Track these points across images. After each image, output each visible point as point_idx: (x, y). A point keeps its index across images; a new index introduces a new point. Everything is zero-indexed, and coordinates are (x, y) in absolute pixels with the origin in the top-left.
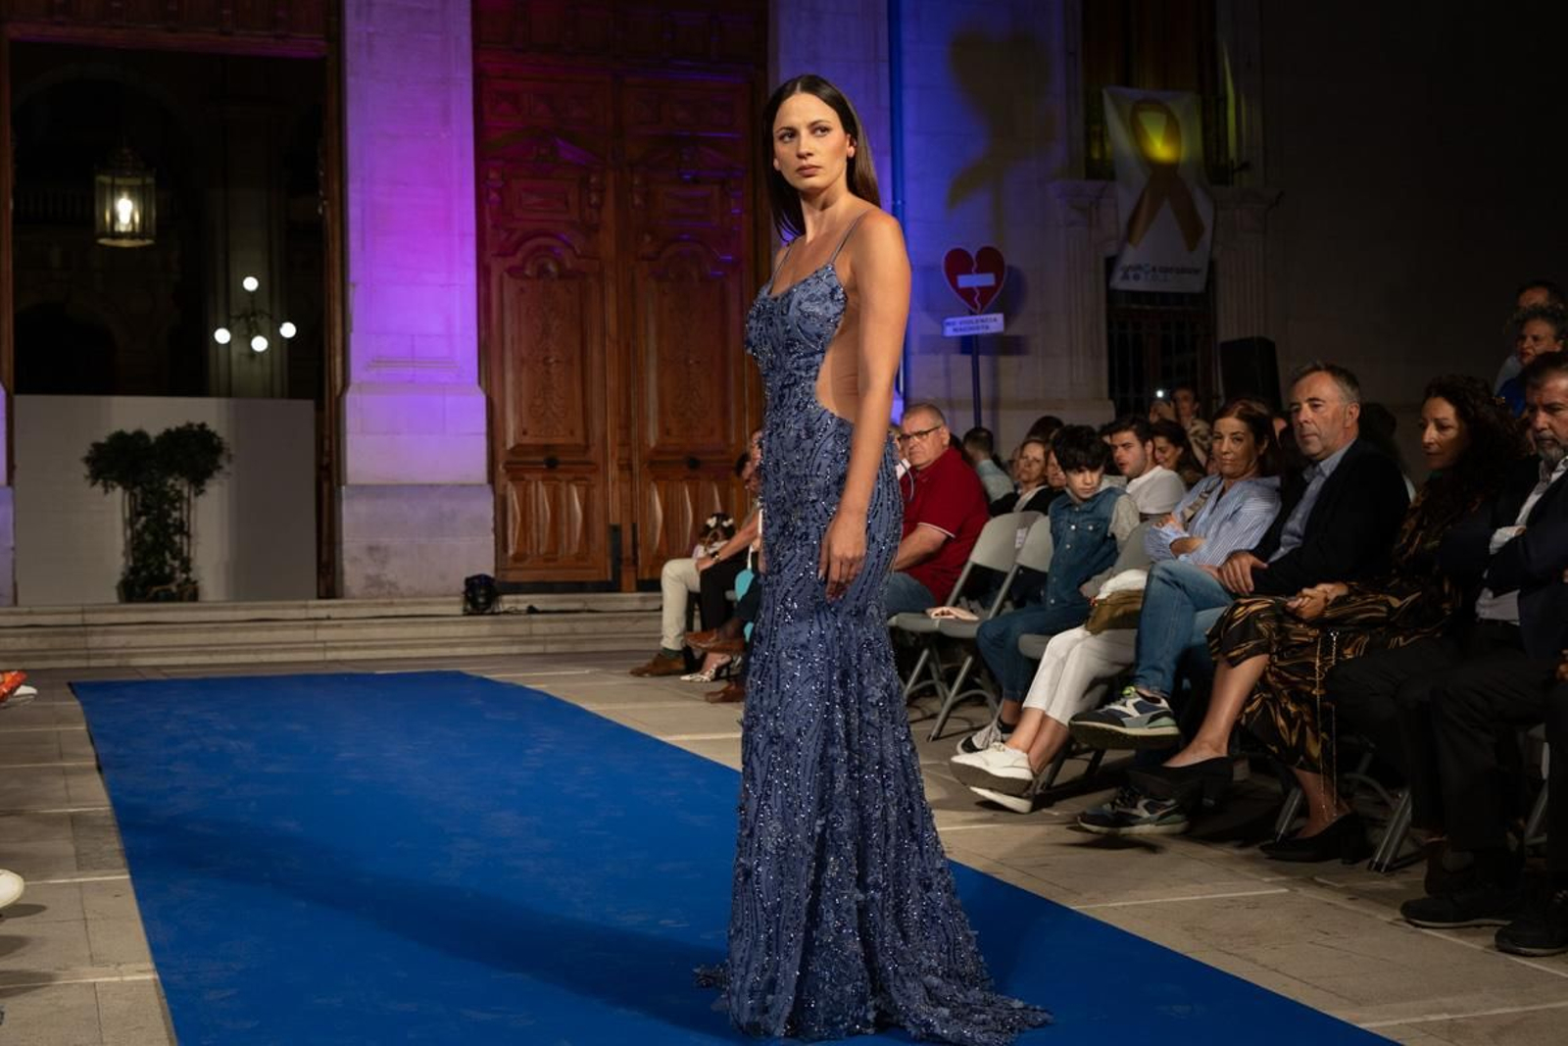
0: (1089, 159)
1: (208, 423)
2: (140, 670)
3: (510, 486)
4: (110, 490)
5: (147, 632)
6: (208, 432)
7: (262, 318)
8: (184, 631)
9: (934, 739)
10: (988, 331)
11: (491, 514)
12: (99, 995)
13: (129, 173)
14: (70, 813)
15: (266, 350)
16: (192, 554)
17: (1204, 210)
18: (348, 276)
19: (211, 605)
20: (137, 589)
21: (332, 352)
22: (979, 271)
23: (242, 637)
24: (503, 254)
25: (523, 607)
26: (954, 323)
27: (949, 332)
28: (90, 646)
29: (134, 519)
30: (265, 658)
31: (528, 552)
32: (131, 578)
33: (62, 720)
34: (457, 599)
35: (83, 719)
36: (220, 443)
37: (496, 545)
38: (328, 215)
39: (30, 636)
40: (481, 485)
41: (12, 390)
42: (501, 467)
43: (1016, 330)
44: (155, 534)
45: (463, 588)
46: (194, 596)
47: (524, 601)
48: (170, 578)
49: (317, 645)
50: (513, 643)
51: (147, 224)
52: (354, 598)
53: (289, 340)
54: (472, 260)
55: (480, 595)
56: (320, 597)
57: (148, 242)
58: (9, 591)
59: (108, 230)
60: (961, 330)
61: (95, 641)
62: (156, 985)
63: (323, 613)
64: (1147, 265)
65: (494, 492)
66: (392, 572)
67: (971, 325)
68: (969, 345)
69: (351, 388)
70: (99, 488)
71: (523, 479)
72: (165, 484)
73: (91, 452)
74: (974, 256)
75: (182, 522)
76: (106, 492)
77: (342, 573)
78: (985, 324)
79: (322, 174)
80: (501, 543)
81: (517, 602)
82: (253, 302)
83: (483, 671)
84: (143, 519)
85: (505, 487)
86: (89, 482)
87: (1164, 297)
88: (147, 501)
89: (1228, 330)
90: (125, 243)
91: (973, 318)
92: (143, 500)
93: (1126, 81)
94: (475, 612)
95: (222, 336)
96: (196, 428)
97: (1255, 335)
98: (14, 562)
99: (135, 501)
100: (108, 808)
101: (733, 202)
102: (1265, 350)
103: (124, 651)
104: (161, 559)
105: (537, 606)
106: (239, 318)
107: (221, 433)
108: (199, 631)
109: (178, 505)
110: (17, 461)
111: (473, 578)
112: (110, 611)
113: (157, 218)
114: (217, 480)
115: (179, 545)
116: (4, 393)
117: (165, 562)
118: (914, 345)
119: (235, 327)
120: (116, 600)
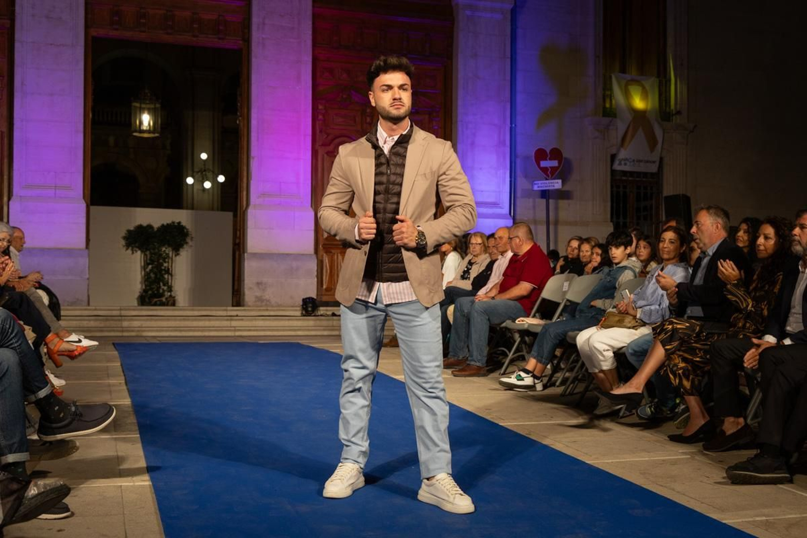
0: (604, 107)
1: (182, 222)
2: (148, 338)
3: (325, 254)
4: (135, 252)
5: (151, 320)
6: (182, 225)
7: (209, 172)
8: (168, 320)
10: (554, 188)
11: (316, 268)
12: (123, 491)
13: (148, 102)
15: (210, 188)
16: (173, 285)
17: (658, 133)
18: (250, 155)
19: (181, 308)
20: (147, 300)
21: (242, 189)
22: (550, 159)
23: (195, 324)
24: (324, 145)
25: (330, 313)
26: (538, 184)
27: (536, 188)
28: (124, 326)
29: (146, 267)
30: (207, 334)
31: (333, 287)
32: (144, 294)
33: (109, 360)
34: (299, 308)
35: (119, 360)
36: (187, 232)
37: (318, 283)
38: (242, 124)
39: (96, 320)
40: (311, 255)
41: (89, 203)
42: (321, 246)
43: (567, 188)
44: (156, 274)
45: (301, 303)
46: (174, 304)
47: (330, 310)
48: (162, 295)
49: (231, 329)
50: (324, 330)
51: (156, 126)
52: (249, 306)
53: (222, 183)
54: (309, 147)
55: (310, 307)
56: (233, 306)
57: (157, 135)
58: (85, 298)
59: (138, 129)
60: (541, 187)
61: (125, 324)
62: (150, 488)
63: (234, 313)
64: (630, 159)
65: (317, 258)
66: (269, 294)
67: (546, 185)
68: (545, 194)
69: (251, 207)
70: (129, 251)
71: (331, 252)
72: (161, 250)
73: (126, 234)
74: (548, 153)
75: (169, 269)
76: (133, 253)
77: (244, 295)
78: (553, 184)
79: (239, 104)
80: (320, 282)
81: (327, 310)
82: (205, 165)
83: (309, 342)
84: (150, 267)
85: (322, 256)
86: (125, 249)
87: (638, 174)
88: (152, 258)
89: (668, 190)
90: (146, 135)
91: (545, 181)
92: (151, 257)
93: (623, 71)
94: (307, 315)
95: (190, 181)
96: (176, 224)
97: (681, 193)
98: (88, 286)
99: (147, 258)
100: (130, 403)
101: (434, 123)
102: (686, 200)
103: (140, 329)
104: (158, 286)
106: (198, 172)
107: (187, 227)
108: (175, 320)
109: (167, 260)
110: (91, 237)
111: (306, 299)
112: (134, 310)
113: (162, 124)
114: (186, 249)
115: (167, 279)
116: (84, 205)
117: (160, 287)
118: (519, 194)
119: (197, 176)
120: (136, 305)
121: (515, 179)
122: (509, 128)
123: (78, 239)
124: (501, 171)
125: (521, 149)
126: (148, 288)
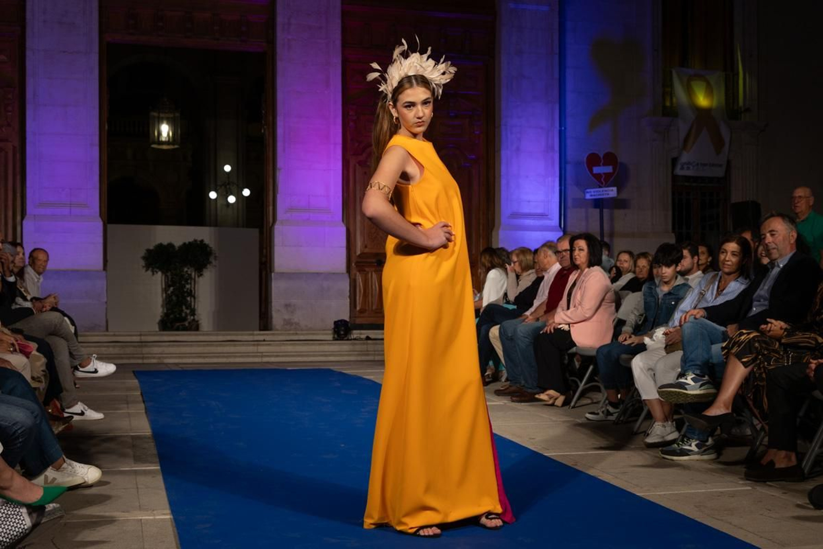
0: (664, 107)
1: (205, 240)
2: (169, 366)
3: (358, 273)
4: (155, 273)
5: (173, 346)
6: (205, 244)
7: (233, 186)
8: (191, 346)
9: (574, 407)
10: (609, 196)
11: (348, 288)
12: (143, 525)
13: (167, 111)
14: (132, 436)
15: (236, 202)
16: (196, 307)
17: (725, 133)
18: (276, 165)
19: (205, 332)
20: (169, 324)
21: (268, 204)
22: (604, 165)
23: (220, 349)
24: (356, 154)
25: (363, 336)
26: (590, 192)
27: (588, 196)
28: (144, 352)
29: (167, 289)
30: (232, 360)
31: (367, 308)
32: (165, 319)
33: (130, 389)
34: (330, 332)
35: (139, 389)
36: (211, 250)
37: (350, 304)
38: (267, 133)
39: (114, 347)
40: (343, 274)
41: (106, 222)
42: (353, 264)
43: (624, 196)
44: (177, 296)
45: (333, 326)
46: (197, 329)
47: (364, 333)
48: (185, 319)
49: (259, 354)
50: (359, 355)
51: (176, 137)
52: (277, 330)
53: (247, 198)
54: (339, 156)
55: (342, 330)
56: (260, 330)
57: (176, 146)
58: (104, 323)
59: (156, 140)
60: (594, 195)
61: (147, 350)
62: (171, 521)
63: (261, 338)
64: (694, 162)
65: (350, 277)
66: (297, 318)
67: (600, 193)
68: (598, 204)
69: (277, 222)
70: (149, 272)
71: (365, 271)
72: (183, 271)
73: (145, 254)
74: (602, 157)
75: (191, 291)
76: (153, 274)
77: (271, 318)
78: (608, 192)
79: (263, 112)
80: (353, 304)
81: (361, 334)
82: (229, 178)
83: (342, 369)
84: (172, 288)
85: (355, 275)
86: (144, 270)
87: (702, 179)
88: (174, 279)
89: (736, 196)
90: (165, 147)
91: (601, 189)
92: (172, 278)
93: (685, 64)
94: (339, 338)
95: (213, 195)
96: (199, 243)
97: (751, 199)
98: (106, 309)
99: (168, 279)
100: (150, 433)
101: (476, 127)
102: (756, 206)
103: (160, 355)
104: (180, 309)
105: (372, 336)
106: (221, 186)
107: (211, 246)
108: (198, 346)
109: (189, 281)
110: (108, 258)
111: (339, 321)
112: (154, 335)
113: (181, 134)
114: (209, 269)
115: (189, 302)
116: (101, 223)
117: (182, 311)
118: (570, 203)
119: (219, 191)
120: (157, 329)
121: (565, 187)
122: (558, 132)
123: (94, 259)
124: (550, 179)
125: (571, 154)
126: (170, 311)
